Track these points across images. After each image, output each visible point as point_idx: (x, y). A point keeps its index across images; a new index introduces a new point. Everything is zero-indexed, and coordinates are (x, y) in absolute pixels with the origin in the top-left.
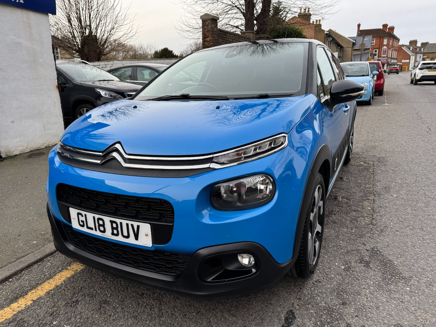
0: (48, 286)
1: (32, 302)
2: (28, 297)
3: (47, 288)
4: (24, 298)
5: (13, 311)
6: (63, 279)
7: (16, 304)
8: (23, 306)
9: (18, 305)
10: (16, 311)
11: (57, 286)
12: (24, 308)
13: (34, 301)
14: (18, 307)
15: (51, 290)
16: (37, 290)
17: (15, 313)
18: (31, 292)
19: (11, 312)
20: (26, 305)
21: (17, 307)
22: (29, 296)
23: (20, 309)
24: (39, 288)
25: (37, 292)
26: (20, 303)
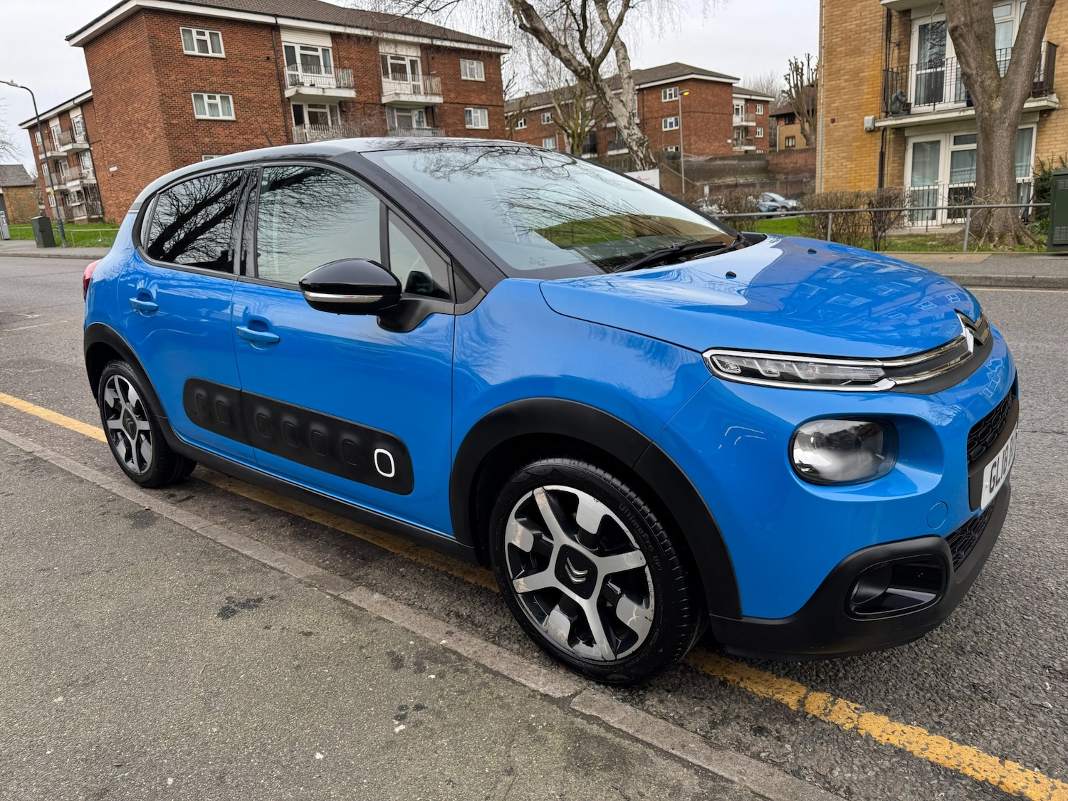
0: (940, 749)
1: (1008, 762)
2: (993, 775)
3: (948, 748)
4: (1001, 783)
5: (1054, 788)
6: (898, 726)
7: (1028, 792)
8: (1029, 773)
9: (1032, 785)
10: (1053, 782)
11: (932, 731)
12: (1036, 769)
13: (1003, 758)
14: (1037, 782)
15: (952, 738)
16: (963, 765)
17: (1058, 783)
18: (974, 773)
19: (1063, 791)
20: (1023, 771)
21: (1039, 785)
22: (988, 774)
23: (1043, 778)
24: (951, 764)
25: (968, 762)
26: (1022, 784)
